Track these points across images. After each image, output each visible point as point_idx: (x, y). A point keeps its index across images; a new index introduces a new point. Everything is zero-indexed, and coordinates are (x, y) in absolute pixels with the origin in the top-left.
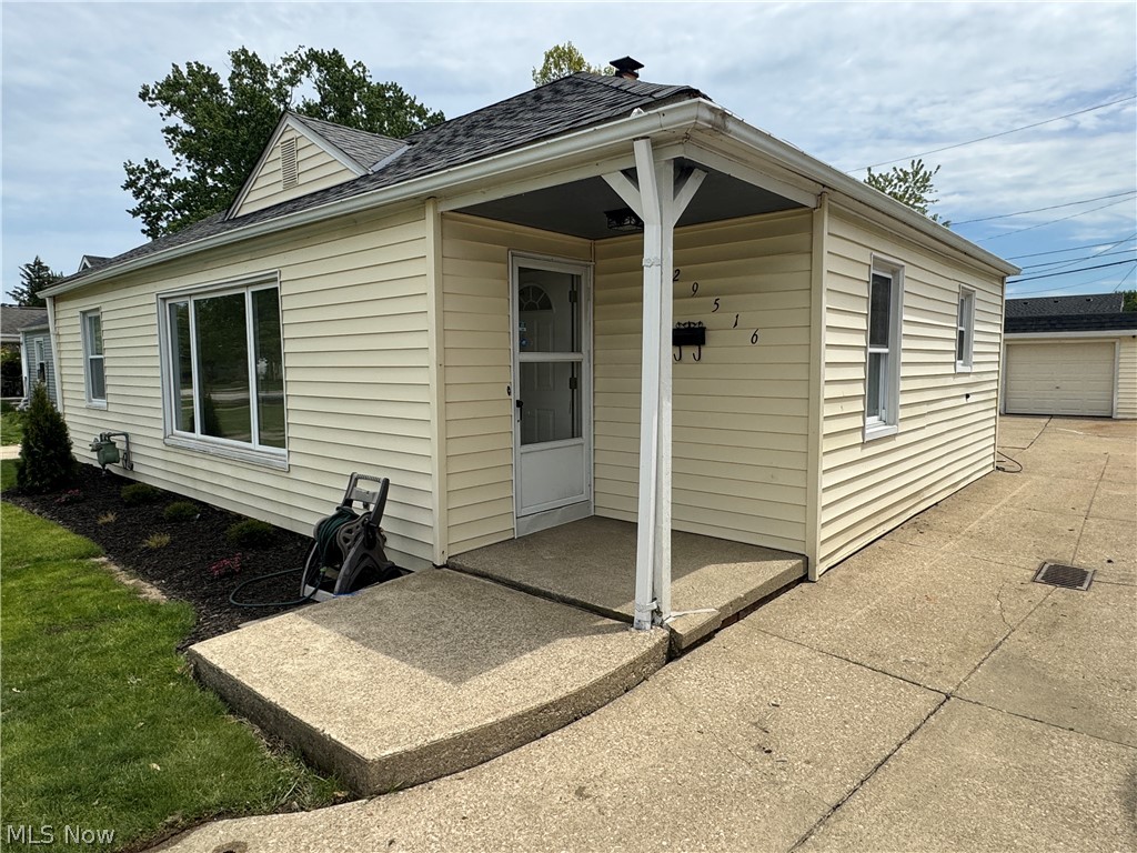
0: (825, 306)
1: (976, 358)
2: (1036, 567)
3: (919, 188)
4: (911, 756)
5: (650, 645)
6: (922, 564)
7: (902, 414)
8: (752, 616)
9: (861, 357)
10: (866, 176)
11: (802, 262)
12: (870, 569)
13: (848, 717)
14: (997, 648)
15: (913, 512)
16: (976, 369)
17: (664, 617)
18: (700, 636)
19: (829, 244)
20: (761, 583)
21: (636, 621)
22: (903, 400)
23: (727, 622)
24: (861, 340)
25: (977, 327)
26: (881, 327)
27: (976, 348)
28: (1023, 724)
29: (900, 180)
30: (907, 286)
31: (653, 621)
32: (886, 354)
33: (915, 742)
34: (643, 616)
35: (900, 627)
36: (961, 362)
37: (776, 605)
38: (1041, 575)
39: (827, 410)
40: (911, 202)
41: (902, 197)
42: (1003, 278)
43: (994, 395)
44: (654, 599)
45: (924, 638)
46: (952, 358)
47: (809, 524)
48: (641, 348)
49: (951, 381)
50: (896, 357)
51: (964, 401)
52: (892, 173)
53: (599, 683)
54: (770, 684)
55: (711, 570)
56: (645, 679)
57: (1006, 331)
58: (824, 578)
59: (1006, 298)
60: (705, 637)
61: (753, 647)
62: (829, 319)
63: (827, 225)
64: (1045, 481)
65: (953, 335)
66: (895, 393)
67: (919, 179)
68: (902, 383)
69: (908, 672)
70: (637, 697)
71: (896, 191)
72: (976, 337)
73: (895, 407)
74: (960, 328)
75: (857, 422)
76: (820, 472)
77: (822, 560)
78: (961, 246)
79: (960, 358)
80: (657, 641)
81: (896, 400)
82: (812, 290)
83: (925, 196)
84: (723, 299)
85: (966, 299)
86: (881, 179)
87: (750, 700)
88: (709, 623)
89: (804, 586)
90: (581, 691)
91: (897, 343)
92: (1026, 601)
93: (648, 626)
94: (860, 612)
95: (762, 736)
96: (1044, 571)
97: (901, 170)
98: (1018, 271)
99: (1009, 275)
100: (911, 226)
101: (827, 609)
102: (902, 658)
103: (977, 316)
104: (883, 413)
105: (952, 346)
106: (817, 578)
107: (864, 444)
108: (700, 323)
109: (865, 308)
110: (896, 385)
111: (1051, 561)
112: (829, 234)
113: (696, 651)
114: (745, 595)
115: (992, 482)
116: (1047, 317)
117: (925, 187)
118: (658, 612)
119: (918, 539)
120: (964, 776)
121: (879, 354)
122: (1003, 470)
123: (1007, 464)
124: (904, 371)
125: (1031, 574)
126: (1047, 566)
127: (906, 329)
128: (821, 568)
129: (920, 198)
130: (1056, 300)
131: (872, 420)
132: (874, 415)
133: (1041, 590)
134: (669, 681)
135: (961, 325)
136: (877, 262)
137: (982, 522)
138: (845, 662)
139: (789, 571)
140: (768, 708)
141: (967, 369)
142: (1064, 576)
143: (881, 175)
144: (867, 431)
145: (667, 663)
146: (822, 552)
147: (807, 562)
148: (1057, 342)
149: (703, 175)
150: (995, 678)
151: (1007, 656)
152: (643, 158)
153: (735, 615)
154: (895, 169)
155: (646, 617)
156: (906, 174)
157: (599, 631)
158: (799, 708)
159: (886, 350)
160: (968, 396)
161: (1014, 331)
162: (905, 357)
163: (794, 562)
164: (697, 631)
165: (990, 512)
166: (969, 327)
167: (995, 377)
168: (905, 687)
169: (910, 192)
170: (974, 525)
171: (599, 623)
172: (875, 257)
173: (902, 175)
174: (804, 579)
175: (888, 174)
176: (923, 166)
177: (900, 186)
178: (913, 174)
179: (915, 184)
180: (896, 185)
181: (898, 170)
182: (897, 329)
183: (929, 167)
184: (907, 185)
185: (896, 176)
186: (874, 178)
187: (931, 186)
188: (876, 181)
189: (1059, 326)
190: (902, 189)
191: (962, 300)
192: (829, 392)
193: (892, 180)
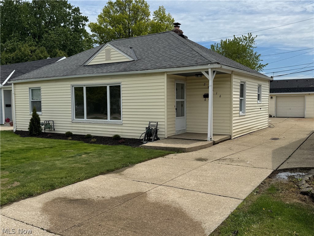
0: (233, 90)
1: (262, 100)
3: (250, 43)
7: (246, 111)
8: (223, 142)
9: (238, 100)
10: (233, 38)
11: (229, 83)
14: (261, 144)
15: (249, 132)
16: (262, 102)
19: (234, 80)
20: (224, 137)
22: (246, 108)
23: (221, 142)
24: (239, 97)
25: (263, 93)
26: (242, 94)
27: (262, 98)
29: (244, 40)
30: (247, 85)
32: (243, 99)
33: (249, 149)
37: (227, 141)
39: (234, 109)
40: (248, 47)
42: (269, 81)
43: (267, 109)
44: (210, 137)
45: (250, 144)
46: (257, 100)
47: (231, 130)
49: (256, 105)
50: (245, 100)
51: (260, 110)
52: (242, 37)
53: (207, 144)
54: (229, 146)
55: (215, 136)
57: (270, 92)
60: (218, 143)
61: (225, 144)
62: (234, 93)
65: (257, 95)
66: (245, 107)
67: (250, 39)
68: (246, 105)
71: (243, 43)
72: (262, 95)
73: (245, 110)
75: (238, 112)
77: (233, 136)
79: (259, 100)
81: (245, 108)
82: (231, 88)
83: (253, 45)
86: (238, 39)
87: (227, 147)
90: (205, 145)
91: (245, 97)
92: (267, 141)
93: (210, 141)
96: (272, 139)
97: (245, 36)
101: (235, 142)
102: (247, 145)
103: (262, 90)
104: (243, 111)
105: (257, 97)
107: (239, 116)
109: (239, 90)
110: (245, 105)
111: (274, 138)
112: (233, 78)
113: (217, 145)
114: (222, 138)
115: (268, 129)
118: (211, 139)
121: (242, 99)
122: (270, 127)
123: (272, 126)
124: (247, 103)
125: (270, 139)
127: (247, 94)
128: (233, 138)
129: (251, 46)
131: (241, 112)
135: (259, 92)
137: (263, 134)
138: (239, 145)
141: (260, 103)
143: (238, 37)
144: (240, 114)
145: (213, 145)
147: (230, 136)
149: (216, 72)
152: (210, 71)
154: (243, 36)
155: (209, 139)
156: (246, 37)
159: (243, 98)
162: (247, 100)
163: (228, 136)
164: (217, 141)
165: (265, 133)
166: (261, 93)
167: (268, 104)
169: (248, 44)
170: (261, 134)
171: (202, 141)
172: (241, 81)
173: (245, 38)
174: (230, 139)
175: (240, 37)
176: (252, 35)
177: (245, 42)
178: (248, 38)
179: (249, 41)
180: (243, 41)
181: (244, 36)
182: (245, 94)
183: (254, 36)
184: (247, 41)
185: (243, 38)
186: (236, 39)
187: (254, 42)
188: (237, 40)
189: (290, 91)
190: (245, 43)
191: (259, 87)
192: (234, 106)
193: (242, 40)
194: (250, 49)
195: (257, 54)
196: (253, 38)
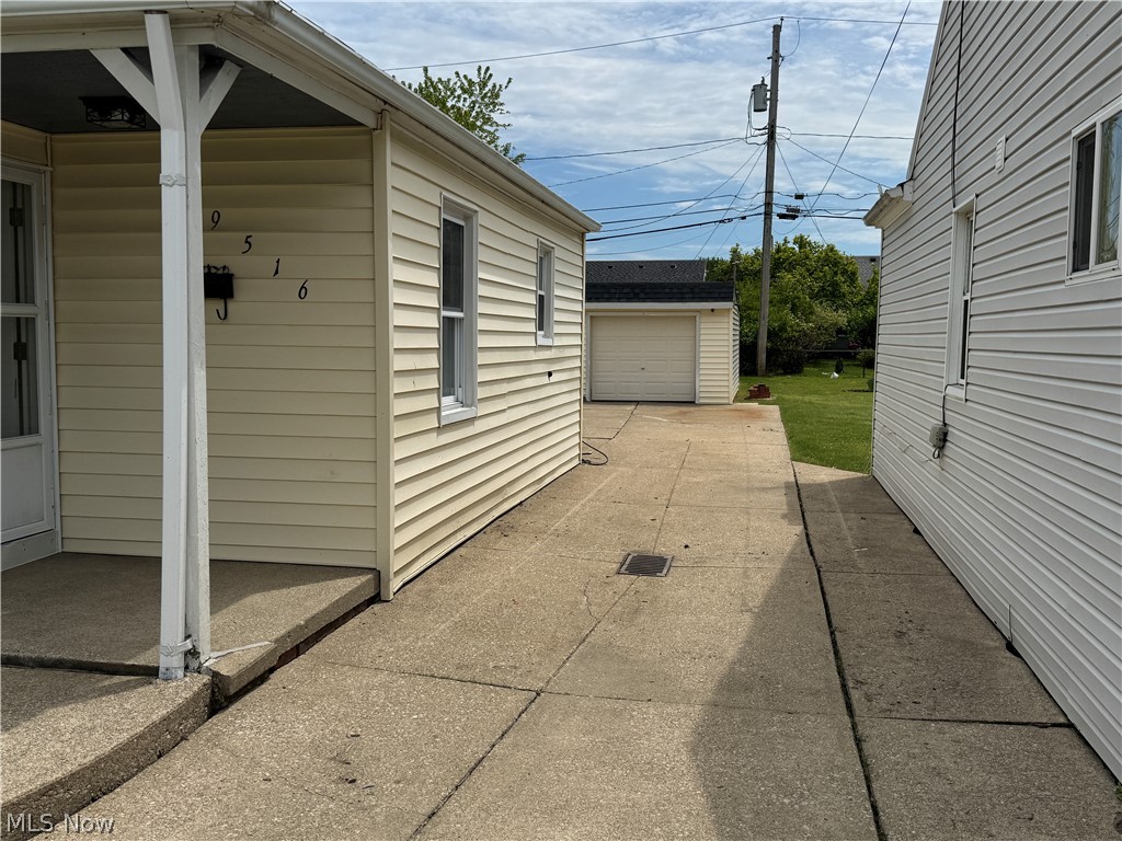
0: (391, 255)
1: (557, 329)
2: (621, 559)
3: (487, 105)
4: (505, 753)
5: (188, 694)
6: (508, 569)
7: (481, 393)
8: (315, 649)
9: (432, 321)
10: (422, 79)
11: (362, 196)
12: (452, 580)
13: (438, 731)
14: (584, 640)
15: (496, 513)
16: (558, 341)
17: (202, 659)
18: (252, 678)
19: (393, 177)
20: (324, 605)
21: (162, 670)
22: (482, 376)
23: (286, 658)
24: (433, 300)
25: (558, 292)
26: (454, 288)
27: (557, 317)
28: (608, 704)
29: (464, 91)
30: (482, 236)
31: (186, 668)
32: (461, 319)
33: (507, 740)
34: (170, 661)
35: (488, 635)
36: (542, 333)
37: (343, 632)
38: (625, 567)
39: (398, 385)
40: (479, 123)
41: (468, 114)
42: (583, 234)
43: (577, 374)
44: (188, 637)
45: (513, 642)
46: (531, 327)
47: (379, 530)
48: (161, 300)
49: (532, 356)
50: (472, 324)
51: (545, 380)
52: (454, 79)
53: (124, 748)
54: (346, 715)
55: (257, 600)
56: (183, 739)
57: (588, 299)
58: (400, 596)
59: (587, 259)
60: (257, 678)
61: (320, 681)
62: (397, 272)
63: (391, 154)
64: (630, 471)
65: (533, 300)
66: (472, 368)
67: (486, 92)
68: (480, 355)
69: (498, 677)
70: (178, 760)
71: (460, 105)
72: (556, 304)
73: (472, 385)
74: (540, 292)
75: (430, 401)
76: (392, 441)
77: (397, 573)
78: (539, 192)
79: (541, 328)
80: (196, 689)
81: (474, 377)
82: (374, 233)
83: (495, 116)
84: (256, 237)
85: (545, 256)
86: (440, 87)
87: (324, 735)
88: (262, 660)
89: (377, 607)
90: (99, 761)
91: (472, 307)
92: (611, 593)
93: (180, 673)
94: (443, 627)
95: (343, 770)
96: (628, 562)
97: (465, 77)
98: (597, 228)
99: (589, 231)
100: (484, 163)
101: (405, 628)
102: (491, 665)
103: (557, 278)
104: (459, 391)
105: (532, 314)
106: (392, 596)
107: (440, 429)
108: (224, 267)
110: (472, 358)
111: (634, 552)
112: (392, 164)
113: (247, 697)
114: (307, 622)
115: (578, 476)
116: (631, 284)
117: (495, 104)
118: (193, 653)
119: (502, 543)
120: (556, 760)
121: (452, 319)
122: (589, 463)
123: (594, 457)
124: (482, 342)
125: (615, 566)
126: (630, 557)
127: (482, 290)
128: (396, 584)
129: (489, 119)
130: (641, 265)
131: (448, 400)
132: (450, 395)
133: (624, 581)
134: (217, 736)
135: (541, 289)
136: (448, 205)
137: (569, 519)
138: (430, 679)
139: (358, 589)
140: (346, 740)
141: (548, 342)
142: (646, 565)
143: (440, 79)
144: (443, 414)
145: (209, 717)
146: (396, 564)
147: (378, 577)
148: (641, 314)
149: (236, 70)
150: (583, 669)
151: (593, 647)
152: (158, 37)
153: (293, 649)
154: (457, 73)
155: (176, 662)
156: (471, 83)
157: (108, 691)
158: (382, 733)
159: (460, 315)
160: (550, 374)
161: (598, 300)
162: (482, 324)
163: (363, 579)
164: (248, 670)
165: (576, 508)
166: (549, 290)
167: (577, 352)
168: (496, 692)
169: (476, 109)
170: (560, 524)
171: (106, 683)
172: (445, 198)
173: (466, 84)
174: (376, 599)
175: (449, 80)
176: (491, 75)
177: (465, 100)
178: (479, 85)
179: (483, 99)
180: (459, 97)
181: (461, 76)
182: (472, 290)
183: (498, 79)
184: (473, 98)
185: (459, 84)
186: (432, 83)
187: (501, 104)
188: (435, 88)
189: (642, 296)
190: (467, 104)
191: (541, 258)
192: (399, 363)
193: (455, 90)
194: (483, 131)
195: (513, 154)
196: (498, 87)
